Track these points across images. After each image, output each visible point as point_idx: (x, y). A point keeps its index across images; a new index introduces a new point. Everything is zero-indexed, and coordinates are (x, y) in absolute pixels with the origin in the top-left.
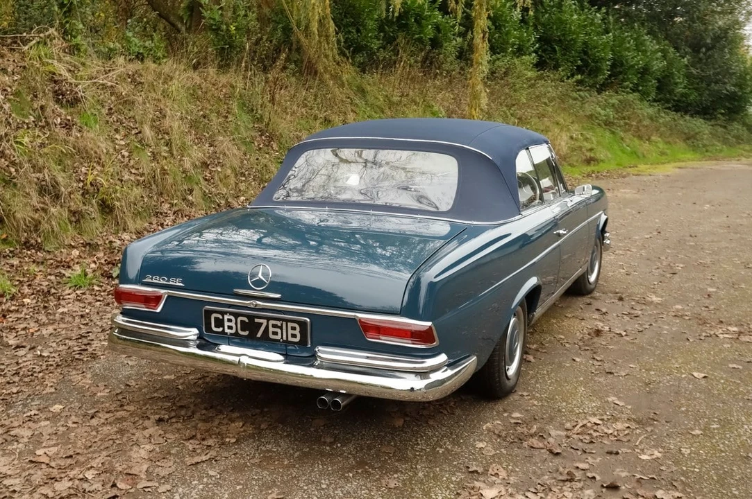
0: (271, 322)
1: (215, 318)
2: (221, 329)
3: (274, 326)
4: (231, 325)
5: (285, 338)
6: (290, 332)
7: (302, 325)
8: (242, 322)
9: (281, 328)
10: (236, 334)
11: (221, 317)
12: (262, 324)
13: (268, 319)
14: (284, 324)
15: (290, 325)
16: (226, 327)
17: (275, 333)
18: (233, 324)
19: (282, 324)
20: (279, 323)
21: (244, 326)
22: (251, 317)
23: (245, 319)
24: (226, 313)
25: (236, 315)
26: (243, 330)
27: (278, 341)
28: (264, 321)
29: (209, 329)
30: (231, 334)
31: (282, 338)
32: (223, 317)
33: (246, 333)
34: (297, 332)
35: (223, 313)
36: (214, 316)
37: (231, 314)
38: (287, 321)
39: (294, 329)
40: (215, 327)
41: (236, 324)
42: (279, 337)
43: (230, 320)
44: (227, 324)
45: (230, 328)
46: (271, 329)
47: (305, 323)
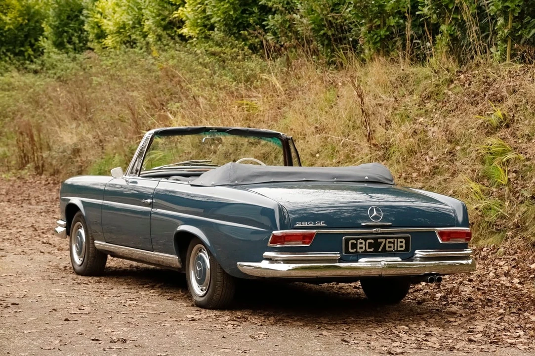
0: (388, 240)
1: (352, 243)
2: (355, 250)
3: (390, 242)
4: (362, 246)
5: (396, 249)
6: (399, 244)
7: (407, 239)
8: (369, 243)
9: (393, 243)
10: (366, 251)
11: (355, 242)
12: (382, 242)
13: (386, 238)
14: (396, 240)
15: (399, 240)
16: (358, 248)
17: (390, 247)
18: (363, 245)
19: (394, 241)
20: (392, 240)
21: (371, 246)
22: (376, 239)
23: (372, 241)
24: (359, 239)
25: (365, 239)
26: (369, 248)
27: (392, 251)
28: (384, 241)
29: (347, 251)
30: (362, 252)
31: (394, 249)
32: (357, 242)
33: (372, 250)
34: (403, 244)
35: (357, 239)
36: (351, 242)
37: (362, 239)
38: (397, 238)
39: (401, 242)
40: (351, 249)
41: (365, 245)
42: (392, 249)
43: (361, 243)
44: (359, 246)
45: (361, 248)
46: (388, 245)
47: (409, 237)
